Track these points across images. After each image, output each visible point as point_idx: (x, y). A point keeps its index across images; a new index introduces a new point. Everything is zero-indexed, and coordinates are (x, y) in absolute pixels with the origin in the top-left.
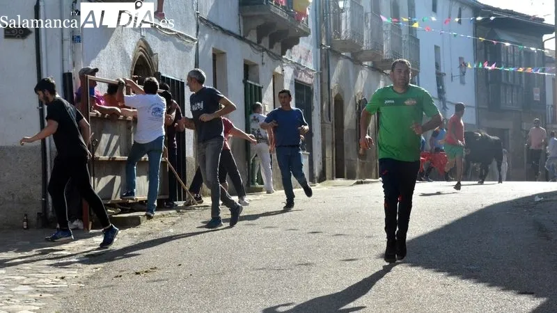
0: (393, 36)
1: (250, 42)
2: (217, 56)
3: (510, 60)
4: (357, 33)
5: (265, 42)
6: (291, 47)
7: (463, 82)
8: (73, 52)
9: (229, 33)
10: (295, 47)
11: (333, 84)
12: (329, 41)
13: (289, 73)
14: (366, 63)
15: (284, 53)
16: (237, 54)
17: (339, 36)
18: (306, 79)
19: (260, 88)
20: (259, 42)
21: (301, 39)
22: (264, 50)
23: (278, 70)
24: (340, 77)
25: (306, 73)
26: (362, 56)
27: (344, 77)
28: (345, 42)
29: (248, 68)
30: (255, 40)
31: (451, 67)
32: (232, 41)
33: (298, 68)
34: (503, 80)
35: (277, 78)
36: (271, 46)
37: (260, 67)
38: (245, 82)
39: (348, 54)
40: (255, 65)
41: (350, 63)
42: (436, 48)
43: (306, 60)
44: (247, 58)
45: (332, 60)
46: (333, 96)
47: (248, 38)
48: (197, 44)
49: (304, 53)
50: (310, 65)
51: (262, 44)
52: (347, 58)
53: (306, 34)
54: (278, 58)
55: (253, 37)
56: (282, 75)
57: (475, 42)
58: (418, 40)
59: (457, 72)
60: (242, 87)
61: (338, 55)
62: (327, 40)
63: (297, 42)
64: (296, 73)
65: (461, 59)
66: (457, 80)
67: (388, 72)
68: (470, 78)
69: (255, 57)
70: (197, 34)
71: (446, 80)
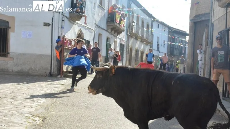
0: (147, 33)
1: (109, 32)
2: (100, 35)
3: (177, 42)
4: (137, 32)
5: (113, 32)
6: (119, 34)
7: (164, 47)
8: (61, 31)
9: (103, 29)
10: (121, 34)
11: (130, 45)
12: (130, 33)
13: (118, 41)
14: (139, 40)
15: (117, 36)
16: (105, 35)
17: (133, 32)
18: (123, 43)
19: (110, 44)
20: (111, 32)
21: (122, 32)
22: (112, 34)
23: (116, 40)
24: (132, 43)
25: (123, 41)
26: (138, 38)
27: (133, 43)
28: (134, 34)
29: (108, 39)
30: (110, 32)
31: (161, 42)
32: (104, 31)
33: (121, 40)
34: (175, 47)
35: (115, 42)
36: (114, 33)
37: (111, 39)
38: (107, 42)
39: (135, 37)
40: (110, 38)
41: (135, 40)
42: (158, 37)
43: (123, 38)
44: (108, 36)
45: (130, 38)
46: (130, 48)
47: (108, 31)
48: (95, 32)
49: (123, 36)
50: (124, 39)
51: (112, 33)
52: (134, 38)
53: (124, 31)
54: (116, 37)
55: (110, 31)
56: (117, 41)
57: (168, 37)
58: (153, 35)
59: (163, 44)
60: (106, 44)
61: (132, 37)
62: (129, 33)
63: (121, 33)
64: (120, 41)
65: (164, 41)
66: (163, 46)
67: (145, 43)
68: (166, 46)
69: (110, 36)
70: (95, 29)
71: (160, 46)
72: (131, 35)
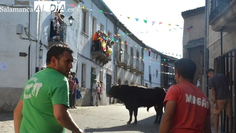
0: (136, 62)
1: (93, 62)
2: (83, 65)
3: (171, 71)
4: (126, 61)
5: (98, 62)
6: (106, 64)
7: (157, 77)
8: (39, 61)
9: (87, 59)
10: (107, 64)
11: (118, 75)
13: (105, 71)
14: (128, 70)
15: (103, 66)
16: (89, 65)
17: (120, 61)
18: (110, 73)
19: (96, 75)
20: (96, 62)
21: (109, 61)
22: (97, 64)
23: (102, 70)
24: (120, 73)
25: (110, 72)
26: (127, 68)
27: (121, 73)
28: (122, 63)
29: (92, 69)
30: (95, 61)
31: (153, 72)
32: (88, 61)
33: (107, 70)
34: (169, 77)
35: (101, 73)
36: (100, 63)
37: (96, 69)
38: (91, 73)
39: (123, 67)
40: (95, 68)
41: (124, 70)
42: (149, 66)
43: (110, 68)
44: (93, 66)
45: (118, 68)
46: (118, 79)
47: (93, 60)
48: (77, 61)
49: (110, 66)
50: (111, 69)
51: (97, 62)
52: (123, 68)
53: (110, 60)
54: (102, 67)
55: (94, 60)
56: (103, 72)
57: (161, 65)
58: (144, 64)
59: (155, 74)
60: (90, 75)
61: (120, 67)
62: (117, 62)
63: (108, 62)
64: (107, 71)
65: (156, 70)
66: (155, 76)
67: (135, 73)
68: (159, 76)
69: (95, 66)
70: (78, 58)
71: (152, 76)
72: (118, 65)
